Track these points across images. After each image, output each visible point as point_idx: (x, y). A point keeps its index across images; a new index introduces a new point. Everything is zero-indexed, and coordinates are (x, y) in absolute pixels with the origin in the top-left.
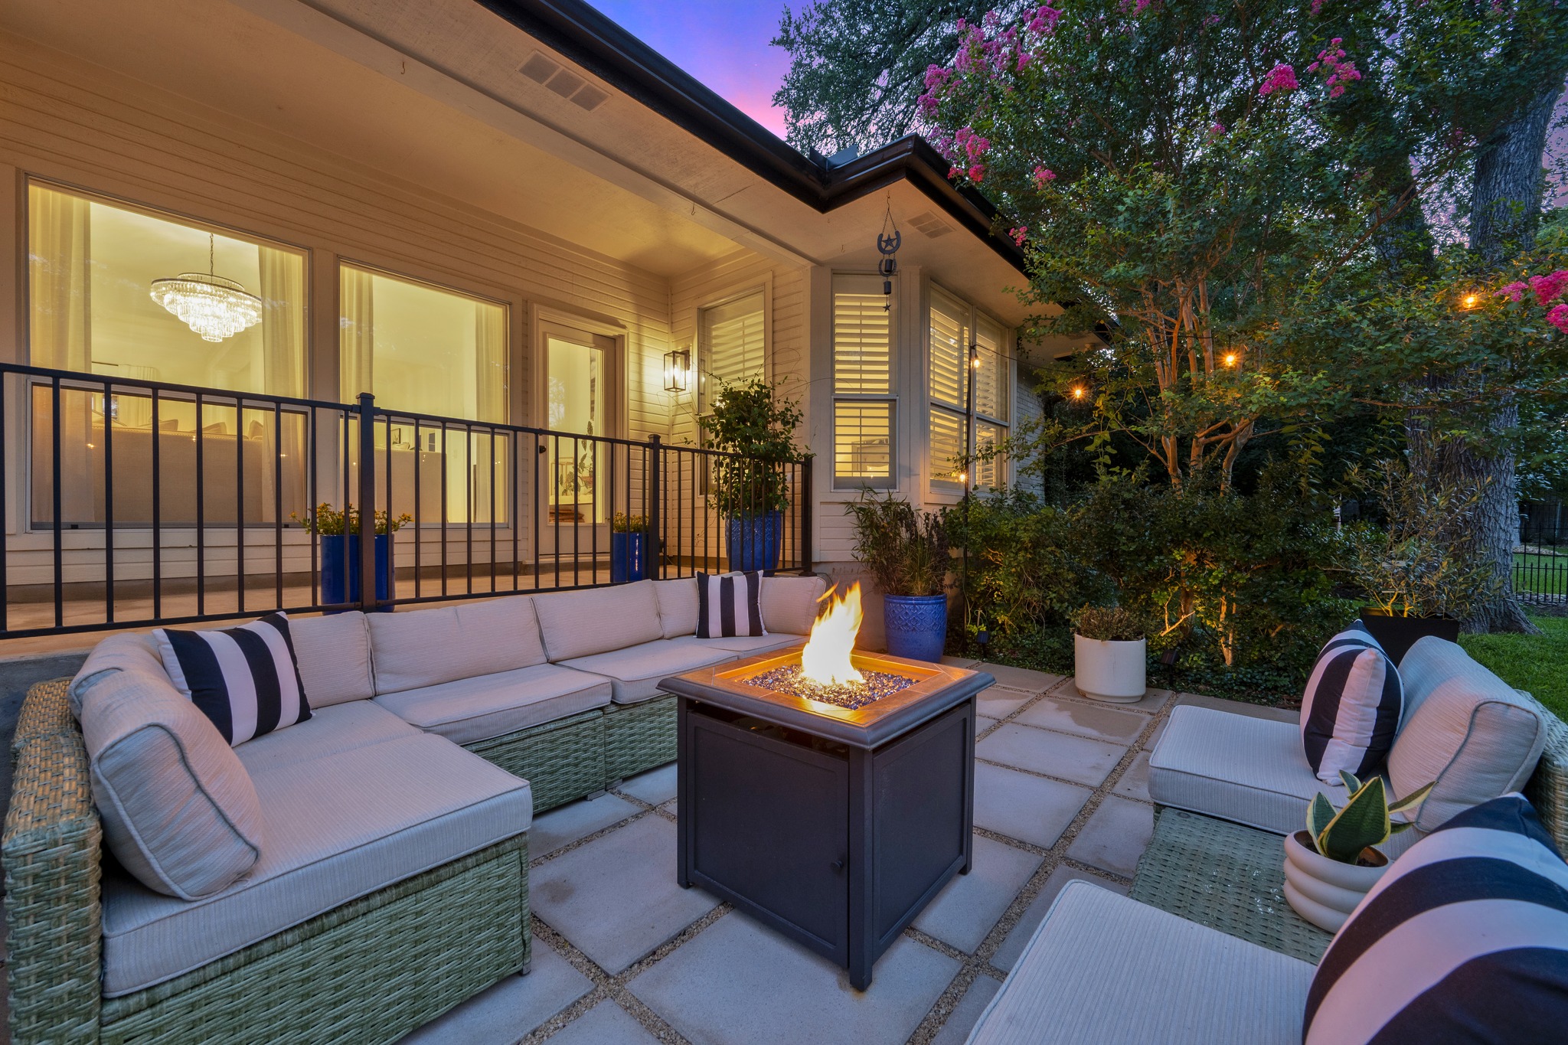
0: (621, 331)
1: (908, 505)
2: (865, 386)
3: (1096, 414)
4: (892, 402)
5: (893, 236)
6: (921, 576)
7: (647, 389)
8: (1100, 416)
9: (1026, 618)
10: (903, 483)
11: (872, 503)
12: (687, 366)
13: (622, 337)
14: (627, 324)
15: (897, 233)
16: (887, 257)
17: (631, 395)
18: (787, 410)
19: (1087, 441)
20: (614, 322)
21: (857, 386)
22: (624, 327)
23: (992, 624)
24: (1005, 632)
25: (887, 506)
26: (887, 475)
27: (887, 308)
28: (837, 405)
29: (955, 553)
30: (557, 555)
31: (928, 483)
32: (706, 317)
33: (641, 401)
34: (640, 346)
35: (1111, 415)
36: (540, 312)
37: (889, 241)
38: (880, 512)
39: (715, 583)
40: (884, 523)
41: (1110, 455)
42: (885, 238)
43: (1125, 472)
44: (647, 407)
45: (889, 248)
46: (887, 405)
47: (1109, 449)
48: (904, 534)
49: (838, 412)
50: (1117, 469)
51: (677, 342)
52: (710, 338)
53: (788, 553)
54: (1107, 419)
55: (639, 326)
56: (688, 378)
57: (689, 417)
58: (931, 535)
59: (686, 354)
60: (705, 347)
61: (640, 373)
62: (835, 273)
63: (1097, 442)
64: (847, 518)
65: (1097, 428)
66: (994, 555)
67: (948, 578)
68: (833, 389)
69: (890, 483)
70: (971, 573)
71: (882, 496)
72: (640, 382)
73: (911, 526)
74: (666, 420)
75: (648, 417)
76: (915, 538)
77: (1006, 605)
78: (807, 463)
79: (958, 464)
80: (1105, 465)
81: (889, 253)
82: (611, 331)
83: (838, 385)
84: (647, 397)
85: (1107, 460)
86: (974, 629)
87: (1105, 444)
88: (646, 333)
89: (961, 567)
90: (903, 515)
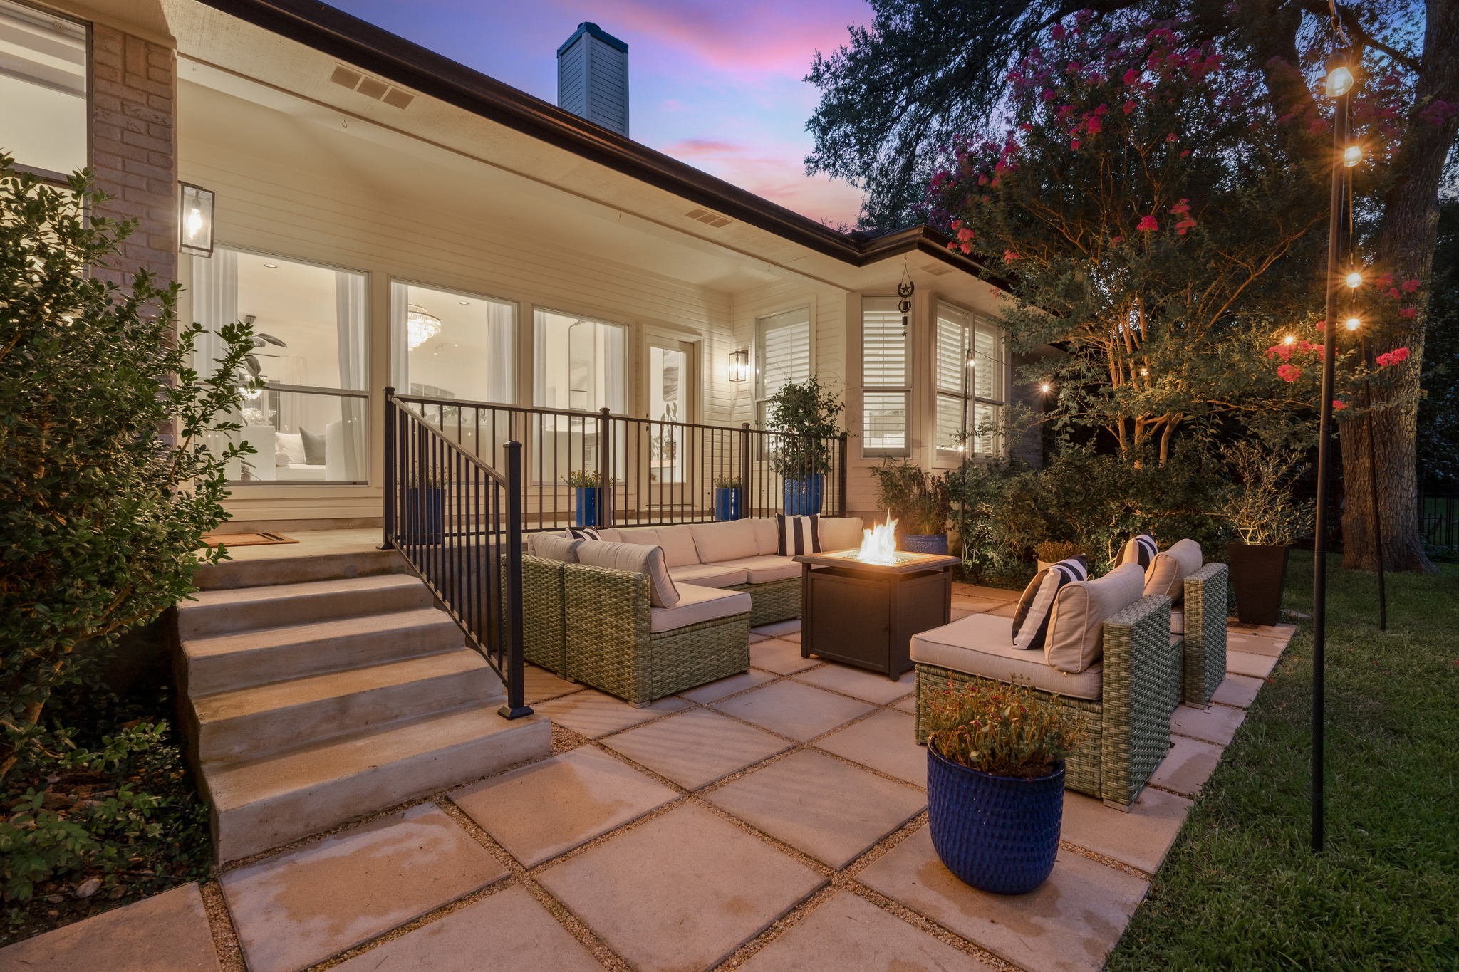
0: (699, 338)
1: (919, 470)
2: (886, 380)
3: (1060, 403)
4: (906, 391)
5: (909, 285)
6: (928, 521)
7: (716, 380)
8: (1063, 405)
9: (1011, 555)
10: (916, 453)
11: (892, 467)
12: (747, 362)
13: (699, 342)
14: (703, 332)
15: (912, 283)
16: (904, 299)
17: (706, 386)
18: (830, 400)
19: (1056, 422)
20: (694, 332)
21: (880, 380)
22: (700, 335)
23: (984, 559)
24: (994, 566)
25: (903, 470)
26: (903, 446)
27: (904, 334)
28: (865, 394)
29: (955, 506)
30: (661, 505)
31: (935, 453)
32: (761, 325)
33: (712, 389)
34: (711, 347)
35: (1071, 404)
36: (647, 330)
37: (906, 289)
38: (898, 474)
39: (789, 521)
40: (901, 483)
41: (1070, 434)
42: (903, 286)
43: (1078, 446)
44: (716, 394)
45: (906, 293)
46: (903, 394)
47: (1069, 429)
48: (916, 490)
49: (866, 400)
50: (1072, 444)
51: (738, 343)
52: (765, 340)
53: (830, 504)
54: (1068, 407)
55: (711, 333)
56: (748, 371)
57: (749, 401)
58: (936, 493)
59: (745, 353)
60: (761, 347)
61: (711, 368)
62: (863, 296)
63: (1060, 423)
64: (873, 479)
65: (1061, 413)
66: (986, 508)
67: (949, 523)
68: (862, 382)
69: (905, 453)
70: (968, 521)
71: (900, 463)
72: (711, 376)
73: (921, 484)
74: (729, 403)
75: (717, 401)
76: (924, 494)
77: (995, 546)
78: (843, 439)
79: (958, 438)
80: (1066, 440)
81: (906, 296)
82: (692, 338)
83: (866, 380)
84: (716, 386)
85: (1067, 437)
86: (970, 563)
87: (1066, 425)
88: (715, 338)
89: (960, 517)
90: (917, 477)
